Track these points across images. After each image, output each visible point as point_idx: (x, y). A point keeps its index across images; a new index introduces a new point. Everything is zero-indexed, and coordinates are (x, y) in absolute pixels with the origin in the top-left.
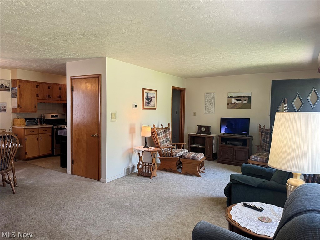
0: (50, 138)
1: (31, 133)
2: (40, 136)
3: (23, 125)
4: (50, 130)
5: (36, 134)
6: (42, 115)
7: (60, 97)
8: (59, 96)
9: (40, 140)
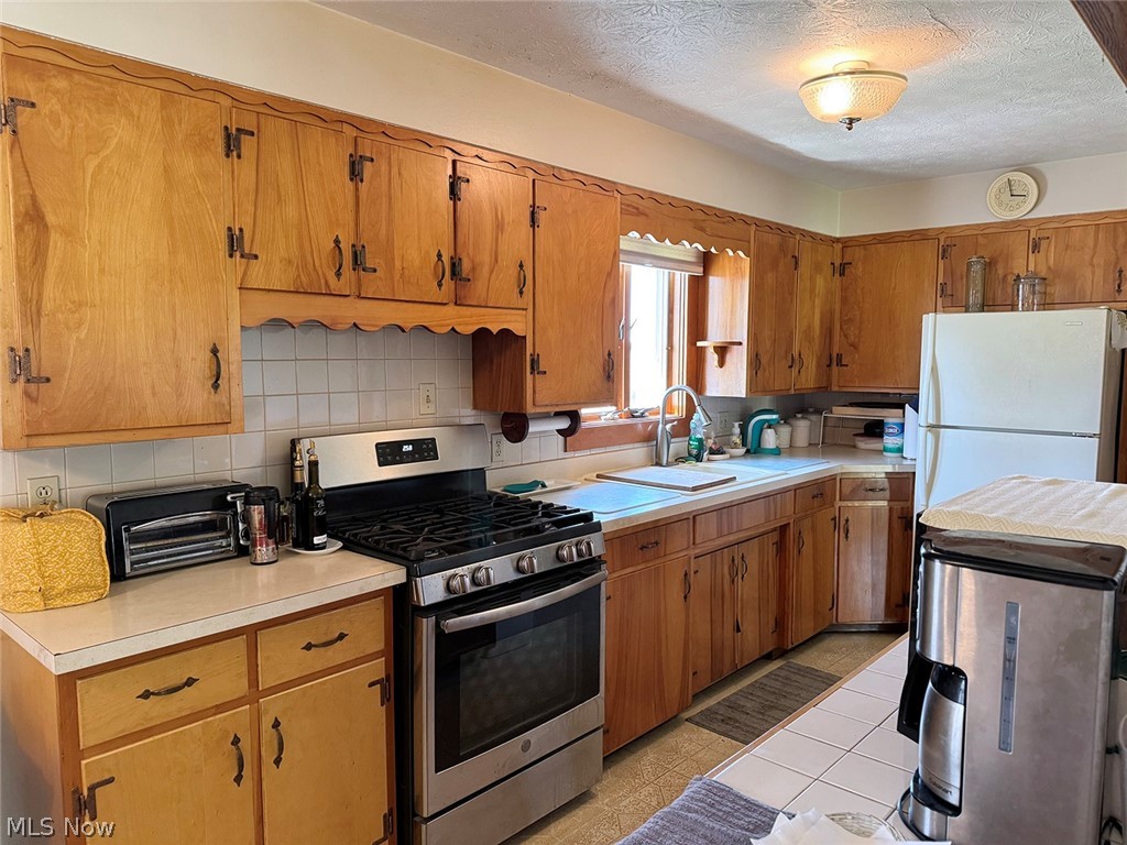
0: (374, 717)
1: (159, 709)
2: (267, 723)
3: (78, 589)
4: (370, 632)
5: (219, 708)
6: (294, 443)
7: (455, 266)
8: (446, 259)
9: (268, 756)
